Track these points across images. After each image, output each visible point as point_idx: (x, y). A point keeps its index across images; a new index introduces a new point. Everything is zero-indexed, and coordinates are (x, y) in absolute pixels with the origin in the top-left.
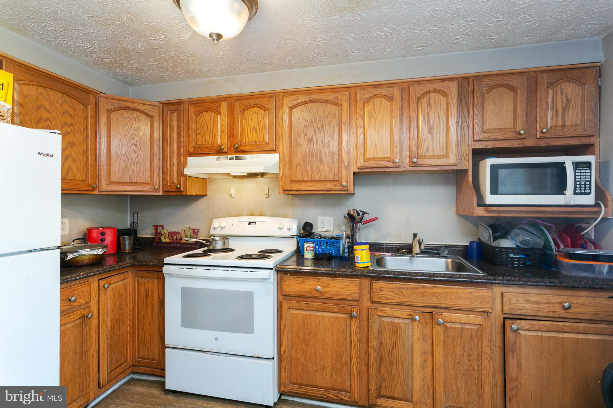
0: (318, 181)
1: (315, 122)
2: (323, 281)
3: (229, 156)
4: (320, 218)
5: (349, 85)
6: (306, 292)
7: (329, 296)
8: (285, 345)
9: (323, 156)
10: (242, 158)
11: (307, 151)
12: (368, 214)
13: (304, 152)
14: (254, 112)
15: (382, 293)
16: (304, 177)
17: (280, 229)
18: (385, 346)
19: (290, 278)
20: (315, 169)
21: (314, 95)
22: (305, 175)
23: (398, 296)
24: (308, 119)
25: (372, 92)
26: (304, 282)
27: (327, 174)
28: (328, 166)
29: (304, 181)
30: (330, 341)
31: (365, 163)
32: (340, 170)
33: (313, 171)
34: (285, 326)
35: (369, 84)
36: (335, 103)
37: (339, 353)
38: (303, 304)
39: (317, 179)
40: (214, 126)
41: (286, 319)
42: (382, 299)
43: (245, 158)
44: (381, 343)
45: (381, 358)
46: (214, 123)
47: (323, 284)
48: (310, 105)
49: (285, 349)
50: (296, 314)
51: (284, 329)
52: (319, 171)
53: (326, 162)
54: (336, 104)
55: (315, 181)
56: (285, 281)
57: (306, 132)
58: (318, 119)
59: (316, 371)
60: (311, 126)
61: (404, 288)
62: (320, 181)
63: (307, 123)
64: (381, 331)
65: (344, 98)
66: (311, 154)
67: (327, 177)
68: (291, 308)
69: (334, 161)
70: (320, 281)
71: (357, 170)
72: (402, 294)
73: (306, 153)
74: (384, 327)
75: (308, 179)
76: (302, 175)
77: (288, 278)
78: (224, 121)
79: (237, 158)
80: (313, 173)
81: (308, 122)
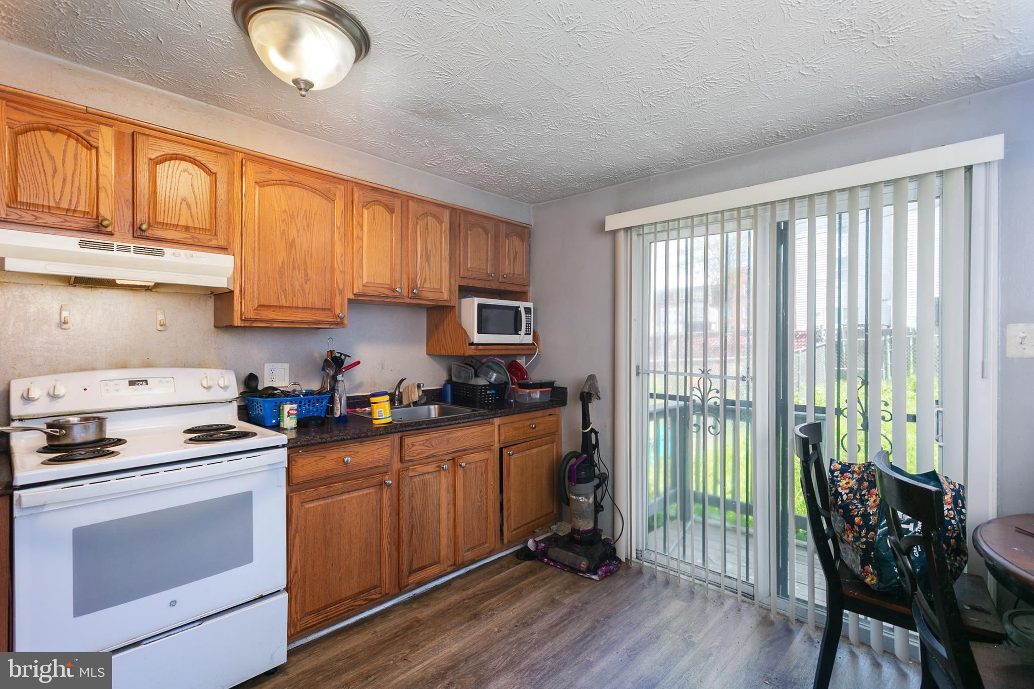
0: (302, 308)
1: (297, 216)
2: (350, 450)
3: (115, 244)
4: (268, 367)
5: (345, 177)
6: (327, 471)
7: (357, 468)
8: (297, 561)
9: (309, 272)
10: (152, 252)
11: (285, 259)
12: (350, 357)
13: (280, 261)
14: (185, 170)
15: (414, 448)
16: (280, 300)
17: (208, 388)
18: (416, 511)
19: (304, 456)
20: (298, 290)
21: (296, 175)
22: (283, 297)
23: (428, 448)
24: (287, 210)
25: (373, 197)
26: (325, 457)
27: (315, 300)
28: (316, 288)
29: (280, 306)
30: (357, 529)
31: (365, 288)
32: (333, 295)
33: (294, 292)
34: (297, 532)
35: (368, 184)
36: (329, 198)
37: (369, 541)
38: (322, 490)
39: (300, 305)
40: (75, 170)
41: (298, 520)
42: (413, 456)
43: (161, 253)
44: (413, 508)
45: (413, 526)
46: (76, 165)
47: (350, 454)
48: (289, 189)
49: (296, 568)
50: (313, 507)
51: (295, 538)
52: (304, 294)
53: (314, 282)
54: (327, 198)
55: (297, 308)
56: (296, 462)
57: (284, 230)
58: (302, 214)
59: (340, 579)
60: (291, 222)
61: (432, 438)
62: (305, 308)
63: (284, 216)
64: (413, 494)
65: (338, 193)
66: (291, 266)
67: (315, 303)
68: (306, 500)
69: (325, 281)
70: (346, 450)
71: (352, 297)
72: (432, 445)
73: (283, 263)
74: (416, 489)
75: (287, 305)
76: (277, 296)
77: (301, 457)
78: (106, 166)
79: (138, 250)
80: (295, 295)
81: (287, 214)
